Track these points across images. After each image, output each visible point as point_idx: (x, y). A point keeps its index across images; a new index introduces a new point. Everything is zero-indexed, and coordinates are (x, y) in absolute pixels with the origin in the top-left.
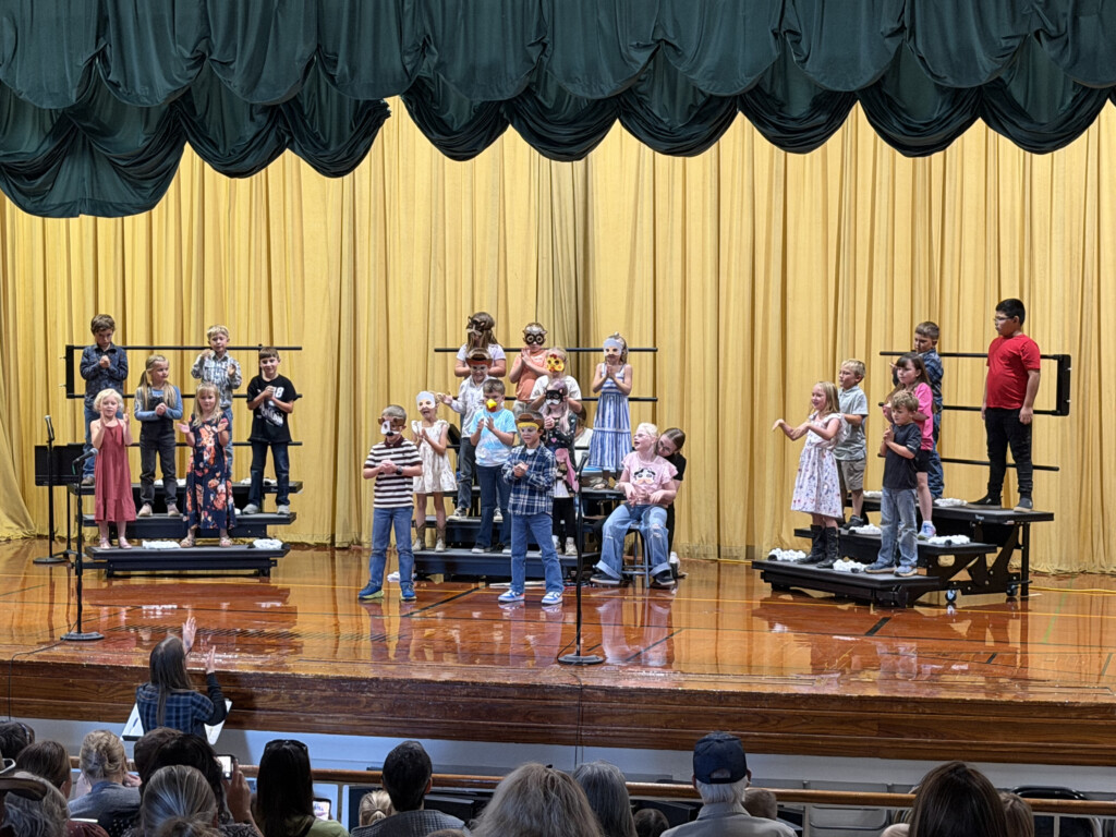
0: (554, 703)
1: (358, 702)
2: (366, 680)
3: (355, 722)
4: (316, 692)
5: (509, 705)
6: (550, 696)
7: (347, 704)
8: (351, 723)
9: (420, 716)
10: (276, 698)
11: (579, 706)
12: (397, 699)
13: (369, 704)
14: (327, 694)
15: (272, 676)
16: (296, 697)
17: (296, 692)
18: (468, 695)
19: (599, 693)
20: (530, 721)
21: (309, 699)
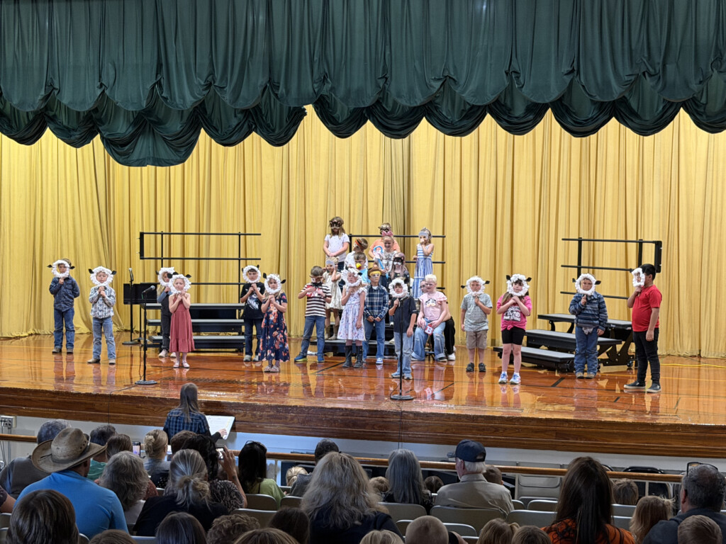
0: (388, 420)
1: (286, 418)
2: (291, 407)
3: (285, 428)
4: (265, 413)
5: (364, 420)
6: (385, 416)
7: (281, 419)
8: (282, 428)
9: (317, 426)
10: (245, 415)
11: (400, 421)
12: (306, 417)
13: (292, 419)
14: (272, 413)
15: (242, 404)
16: (255, 415)
17: (255, 412)
18: (343, 415)
19: (411, 415)
20: (374, 429)
21: (261, 416)
